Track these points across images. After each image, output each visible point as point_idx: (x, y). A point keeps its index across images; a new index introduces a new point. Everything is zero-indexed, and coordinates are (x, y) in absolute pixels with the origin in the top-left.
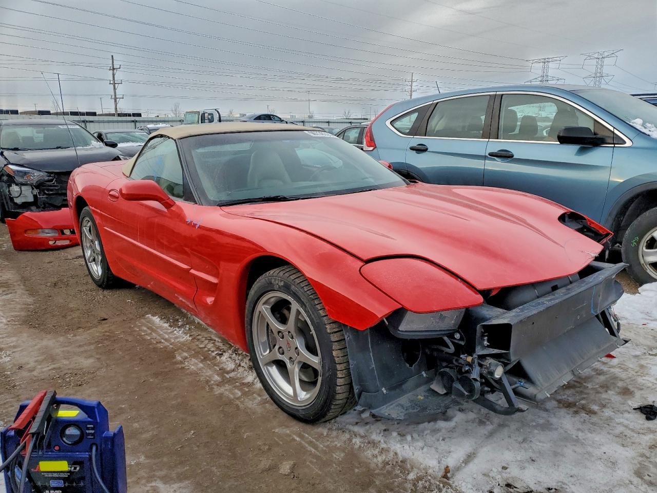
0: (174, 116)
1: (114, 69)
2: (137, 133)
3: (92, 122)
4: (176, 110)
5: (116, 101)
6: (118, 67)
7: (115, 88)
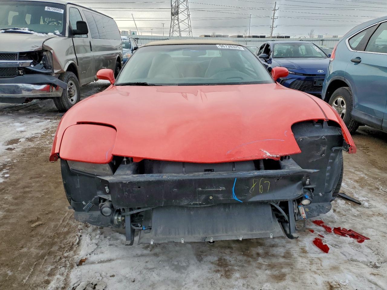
0: (309, 37)
1: (275, 10)
2: (251, 47)
3: (250, 41)
4: (311, 34)
5: (272, 29)
6: (278, 8)
7: (273, 22)
